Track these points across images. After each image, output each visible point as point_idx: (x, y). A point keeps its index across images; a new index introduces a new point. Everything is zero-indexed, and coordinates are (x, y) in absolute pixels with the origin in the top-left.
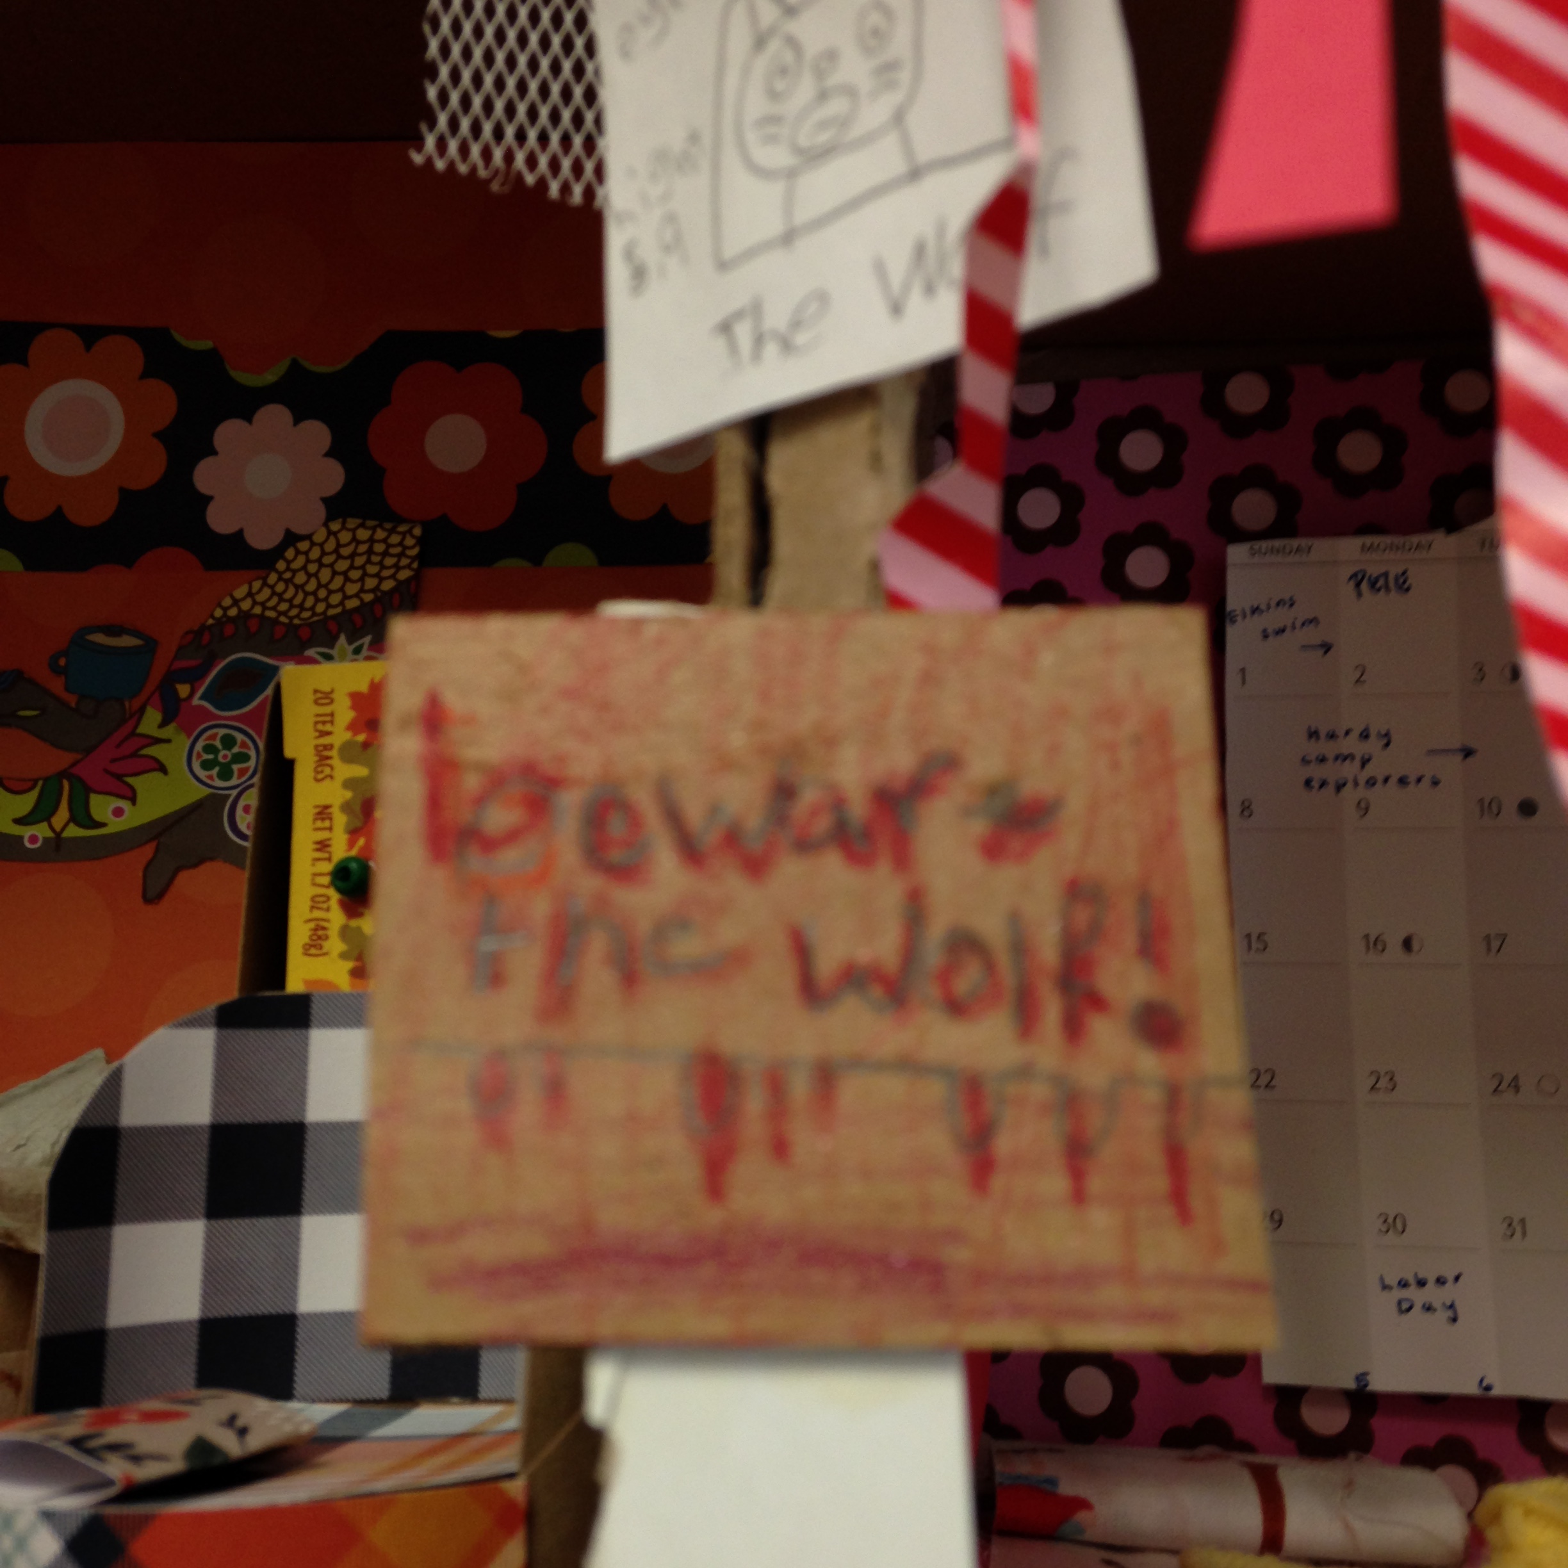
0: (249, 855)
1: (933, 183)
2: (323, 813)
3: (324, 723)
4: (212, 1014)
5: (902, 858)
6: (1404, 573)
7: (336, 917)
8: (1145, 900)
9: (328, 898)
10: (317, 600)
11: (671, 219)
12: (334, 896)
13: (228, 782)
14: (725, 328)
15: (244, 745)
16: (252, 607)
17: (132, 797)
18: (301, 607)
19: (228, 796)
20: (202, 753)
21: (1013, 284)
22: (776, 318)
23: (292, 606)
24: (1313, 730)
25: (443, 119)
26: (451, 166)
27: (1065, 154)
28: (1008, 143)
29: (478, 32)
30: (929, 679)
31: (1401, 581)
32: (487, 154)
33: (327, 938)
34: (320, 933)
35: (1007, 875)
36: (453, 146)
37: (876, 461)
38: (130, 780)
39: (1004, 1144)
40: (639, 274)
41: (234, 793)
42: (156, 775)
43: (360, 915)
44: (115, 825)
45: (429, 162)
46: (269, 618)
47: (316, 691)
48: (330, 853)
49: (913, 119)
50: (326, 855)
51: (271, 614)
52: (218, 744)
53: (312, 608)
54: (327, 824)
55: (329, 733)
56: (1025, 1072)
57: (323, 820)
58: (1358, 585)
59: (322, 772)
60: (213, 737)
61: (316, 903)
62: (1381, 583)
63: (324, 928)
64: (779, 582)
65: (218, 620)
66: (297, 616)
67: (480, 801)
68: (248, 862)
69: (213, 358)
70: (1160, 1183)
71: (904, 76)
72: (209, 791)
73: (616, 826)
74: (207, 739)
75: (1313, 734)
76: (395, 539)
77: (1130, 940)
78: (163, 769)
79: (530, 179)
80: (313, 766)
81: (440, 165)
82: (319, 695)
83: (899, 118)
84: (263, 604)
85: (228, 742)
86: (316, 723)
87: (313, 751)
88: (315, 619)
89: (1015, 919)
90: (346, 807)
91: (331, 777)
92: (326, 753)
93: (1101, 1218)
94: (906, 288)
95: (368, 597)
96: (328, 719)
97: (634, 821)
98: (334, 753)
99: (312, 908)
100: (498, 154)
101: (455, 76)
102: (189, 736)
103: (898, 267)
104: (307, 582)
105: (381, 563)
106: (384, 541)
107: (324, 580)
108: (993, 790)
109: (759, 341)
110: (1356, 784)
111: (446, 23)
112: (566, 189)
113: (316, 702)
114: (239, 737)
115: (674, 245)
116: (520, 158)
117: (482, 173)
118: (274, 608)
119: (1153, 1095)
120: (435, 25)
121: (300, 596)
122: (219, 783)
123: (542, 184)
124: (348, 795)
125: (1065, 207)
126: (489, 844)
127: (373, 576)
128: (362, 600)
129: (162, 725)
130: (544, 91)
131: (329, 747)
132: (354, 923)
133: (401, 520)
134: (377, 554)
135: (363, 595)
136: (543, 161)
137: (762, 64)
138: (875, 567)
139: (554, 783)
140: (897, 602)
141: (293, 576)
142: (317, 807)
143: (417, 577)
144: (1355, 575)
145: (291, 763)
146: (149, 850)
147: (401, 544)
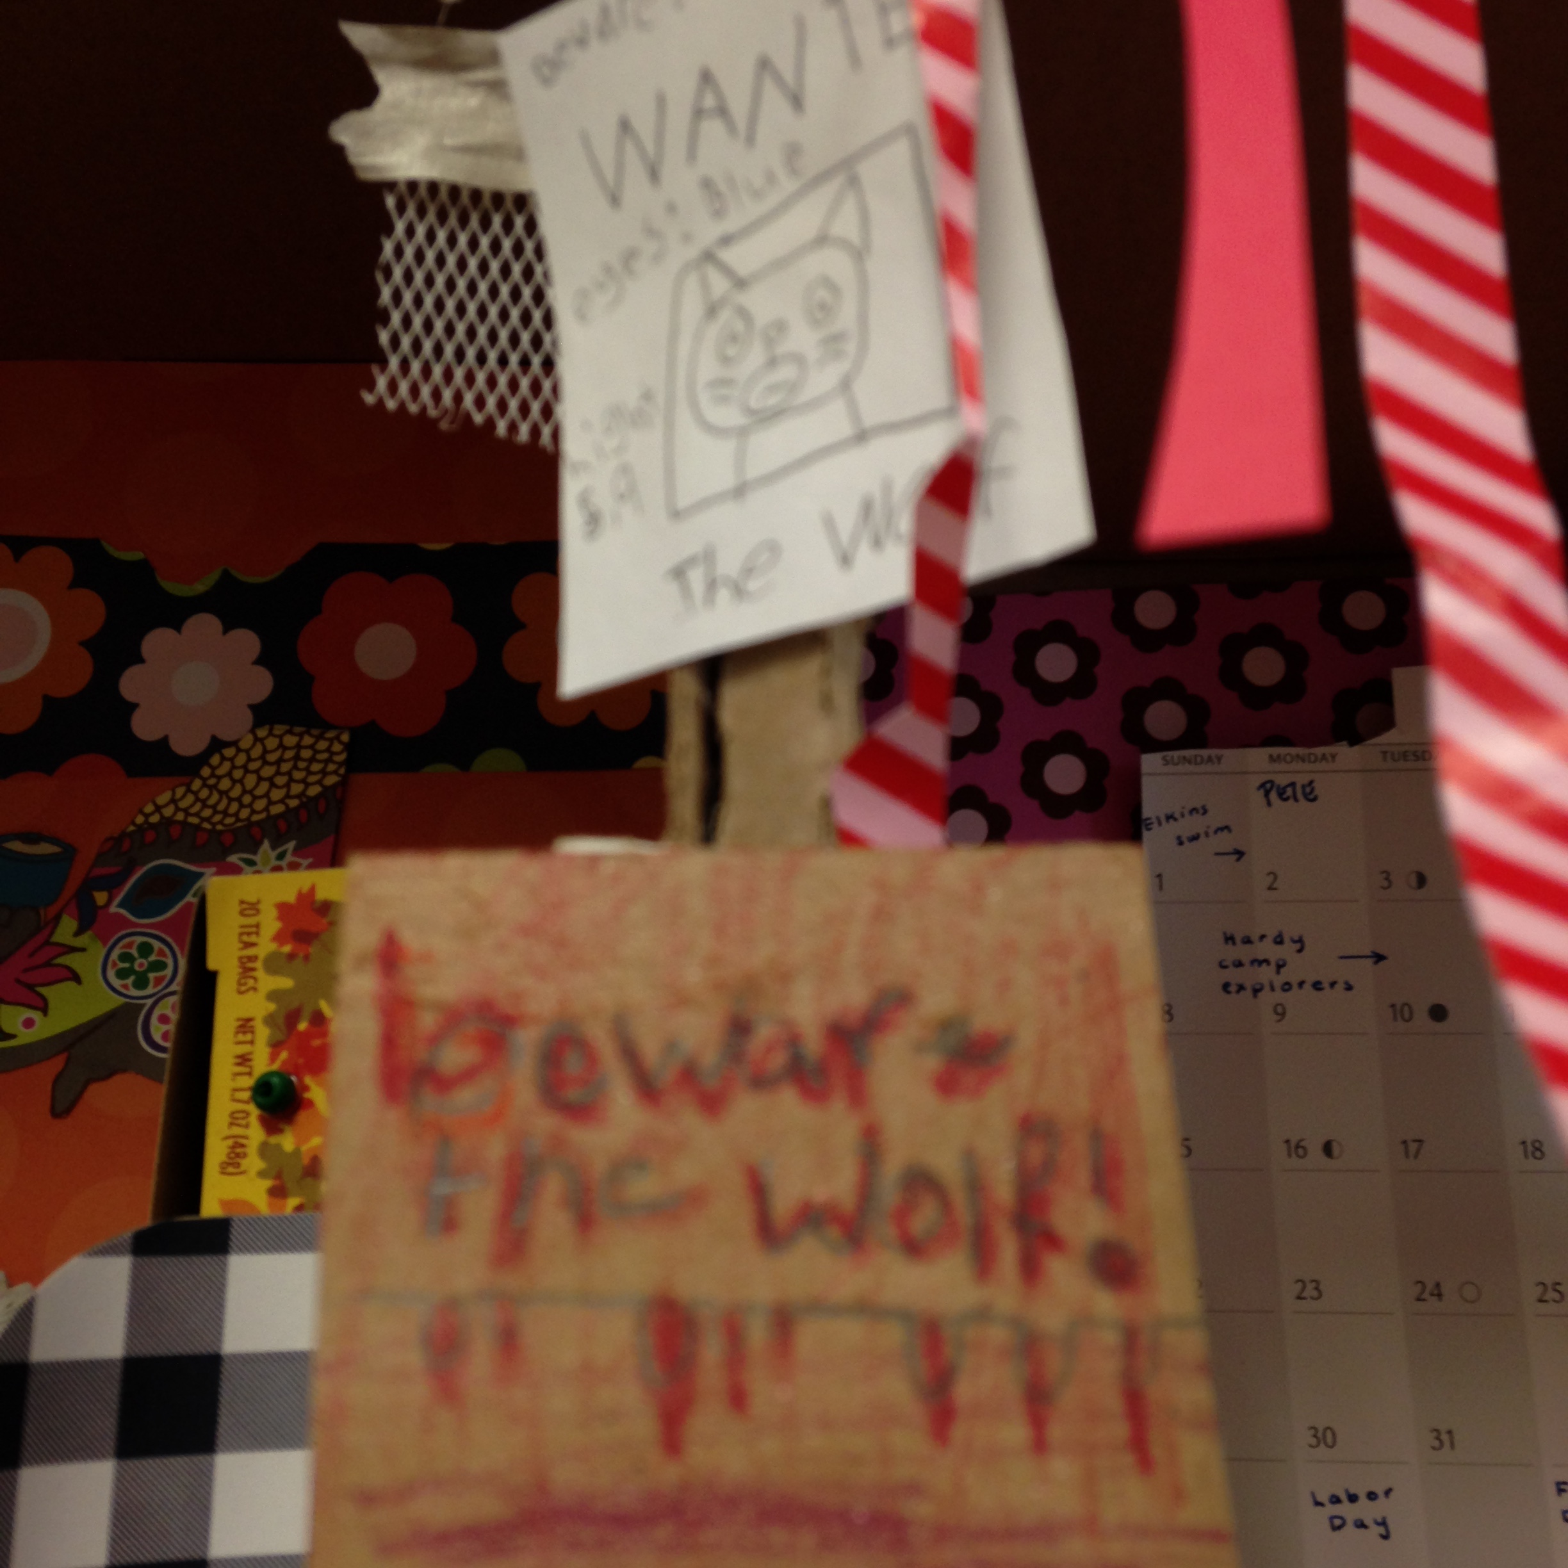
0: (168, 1066)
1: (880, 447)
2: (245, 1026)
3: (249, 934)
4: (129, 1241)
5: (858, 1095)
6: (1311, 782)
7: (255, 1133)
8: (1097, 1136)
9: (248, 1114)
10: (242, 806)
11: (625, 470)
12: (254, 1111)
13: (145, 991)
14: (679, 573)
15: (161, 953)
16: (175, 814)
17: (43, 1007)
18: (225, 813)
19: (143, 1005)
20: (118, 962)
21: (959, 544)
22: (729, 564)
23: (216, 812)
24: (1228, 936)
25: (394, 362)
26: (402, 406)
27: (1003, 424)
28: (950, 412)
29: (429, 281)
30: (881, 915)
31: (1308, 790)
32: (436, 395)
33: (245, 1155)
34: (238, 1150)
35: (961, 1111)
36: (404, 388)
37: (827, 703)
38: (43, 990)
39: (964, 1391)
40: (594, 521)
41: (149, 1002)
42: (71, 985)
43: (279, 1131)
44: (26, 1037)
45: (380, 402)
46: (191, 825)
47: (242, 902)
48: (250, 1067)
49: (860, 388)
50: (246, 1070)
51: (194, 820)
52: (134, 952)
53: (236, 815)
54: (249, 1037)
55: (253, 945)
56: (983, 1314)
57: (245, 1033)
58: (1267, 794)
59: (245, 984)
60: (130, 945)
61: (235, 1119)
62: (1289, 792)
63: (243, 1146)
64: (731, 818)
65: (139, 827)
66: (221, 822)
67: (435, 1040)
68: (166, 1077)
69: (144, 569)
70: (1120, 1430)
71: (851, 347)
72: (123, 1000)
73: (573, 1064)
74: (124, 947)
75: (1229, 939)
76: (322, 745)
77: (1083, 1177)
78: (76, 978)
79: (478, 418)
80: (236, 977)
81: (391, 405)
82: (245, 906)
83: (845, 385)
84: (186, 811)
85: (145, 950)
86: (241, 934)
87: (235, 962)
88: (239, 824)
89: (970, 1156)
90: (270, 1020)
91: (255, 989)
92: (250, 965)
93: (1062, 1467)
94: (855, 540)
95: (293, 803)
96: (254, 930)
97: (591, 1057)
98: (259, 964)
99: (231, 1124)
100: (447, 395)
101: (407, 322)
102: (105, 943)
103: (846, 522)
104: (231, 788)
105: (307, 769)
106: (312, 747)
107: (249, 787)
108: (946, 1025)
109: (712, 585)
110: (1272, 989)
111: (398, 273)
112: (513, 428)
113: (242, 913)
114: (157, 945)
115: (628, 494)
116: (469, 399)
117: (432, 412)
118: (197, 815)
119: (1111, 1338)
120: (388, 274)
121: (225, 802)
122: (134, 992)
123: (490, 423)
124: (272, 1007)
125: (1005, 472)
126: (444, 1084)
127: (298, 782)
128: (287, 805)
129: (77, 934)
130: (493, 337)
131: (253, 959)
132: (274, 1140)
133: (328, 726)
134: (304, 760)
135: (288, 801)
136: (491, 402)
137: (713, 331)
138: (827, 804)
139: (509, 1021)
140: (848, 839)
141: (218, 783)
142: (239, 1020)
143: (344, 783)
144: (1263, 785)
145: (213, 977)
146: (58, 1063)
147: (328, 750)
